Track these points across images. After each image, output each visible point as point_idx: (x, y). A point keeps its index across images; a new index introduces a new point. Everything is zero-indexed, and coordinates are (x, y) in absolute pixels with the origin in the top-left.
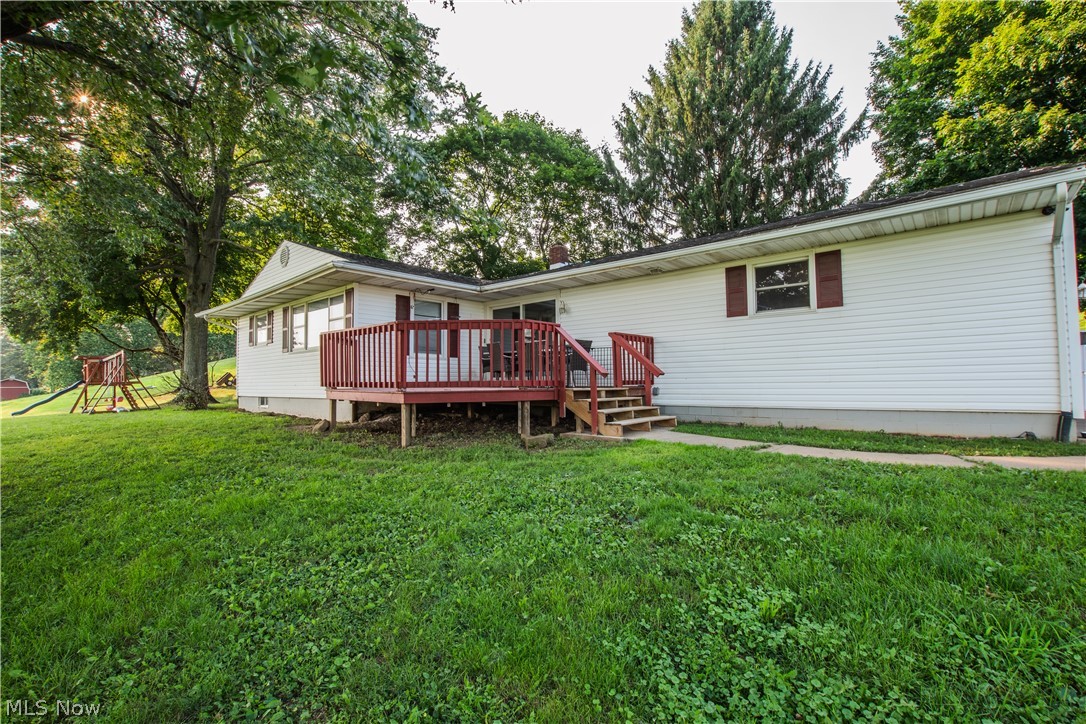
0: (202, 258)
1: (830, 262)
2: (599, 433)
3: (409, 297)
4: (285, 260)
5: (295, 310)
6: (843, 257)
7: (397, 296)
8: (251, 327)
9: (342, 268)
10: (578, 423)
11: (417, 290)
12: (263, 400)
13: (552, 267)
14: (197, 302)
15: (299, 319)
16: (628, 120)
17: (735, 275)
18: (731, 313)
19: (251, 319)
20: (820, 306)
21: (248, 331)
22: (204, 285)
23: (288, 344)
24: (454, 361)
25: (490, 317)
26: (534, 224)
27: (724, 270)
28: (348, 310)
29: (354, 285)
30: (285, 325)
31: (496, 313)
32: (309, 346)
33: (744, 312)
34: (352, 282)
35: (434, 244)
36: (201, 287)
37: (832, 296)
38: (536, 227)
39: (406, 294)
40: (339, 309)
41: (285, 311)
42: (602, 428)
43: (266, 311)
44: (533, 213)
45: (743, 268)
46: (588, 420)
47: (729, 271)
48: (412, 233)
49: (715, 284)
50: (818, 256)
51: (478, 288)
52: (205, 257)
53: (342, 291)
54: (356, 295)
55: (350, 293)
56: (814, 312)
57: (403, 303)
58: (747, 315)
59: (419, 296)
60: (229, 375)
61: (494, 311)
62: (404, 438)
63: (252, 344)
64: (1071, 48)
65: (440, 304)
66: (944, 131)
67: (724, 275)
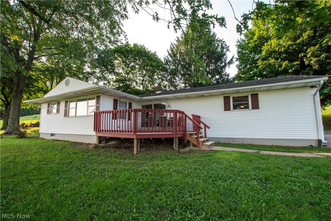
0: (21, 80)
1: (255, 97)
2: (200, 148)
3: (117, 100)
4: (67, 84)
5: (71, 102)
6: (259, 95)
7: (114, 99)
8: (48, 107)
9: (101, 88)
10: (191, 144)
11: (121, 97)
12: (52, 135)
13: (157, 92)
14: (17, 96)
15: (72, 105)
16: (172, 51)
17: (226, 99)
18: (225, 110)
19: (49, 105)
20: (253, 108)
21: (47, 109)
22: (21, 90)
23: (66, 114)
24: (129, 122)
25: (141, 108)
26: (139, 78)
27: (223, 97)
28: (98, 102)
29: (100, 94)
30: (66, 107)
31: (143, 106)
32: (77, 115)
33: (230, 110)
36: (20, 91)
37: (256, 106)
38: (139, 80)
39: (116, 98)
40: (93, 102)
41: (66, 102)
42: (201, 146)
43: (57, 102)
44: (138, 75)
45: (229, 97)
46: (195, 143)
47: (224, 97)
48: (99, 78)
49: (220, 102)
50: (252, 95)
51: (140, 98)
52: (22, 80)
53: (95, 96)
54: (101, 98)
55: (98, 98)
56: (251, 110)
57: (115, 102)
59: (122, 100)
60: (24, 124)
61: (142, 106)
62: (136, 151)
63: (48, 113)
64: (288, 47)
65: (126, 103)
66: (260, 64)
67: (223, 98)
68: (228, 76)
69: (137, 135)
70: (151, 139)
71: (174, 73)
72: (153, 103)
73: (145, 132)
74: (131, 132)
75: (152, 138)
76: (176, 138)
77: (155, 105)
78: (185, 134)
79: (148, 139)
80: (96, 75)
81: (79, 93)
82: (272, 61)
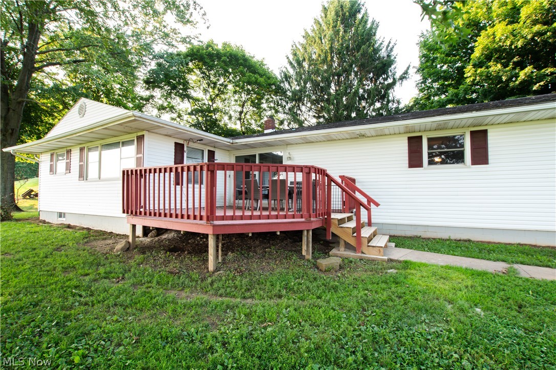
0: (11, 111)
1: (480, 138)
2: (363, 253)
3: (183, 144)
4: (82, 111)
5: (89, 150)
6: (489, 134)
7: (175, 143)
8: (52, 160)
10: (342, 243)
11: (190, 140)
12: (61, 215)
13: (266, 132)
14: (6, 141)
15: (93, 156)
16: (295, 55)
17: (414, 143)
18: (411, 166)
19: (52, 155)
20: (474, 163)
21: (49, 163)
22: (13, 130)
23: (83, 175)
25: (233, 161)
26: (234, 109)
27: (407, 138)
28: (139, 150)
29: (144, 133)
30: (81, 160)
31: (238, 158)
32: (102, 177)
33: (420, 165)
34: (144, 130)
35: (175, 116)
36: (10, 131)
37: (481, 157)
38: (235, 111)
39: (181, 142)
40: (131, 150)
41: (82, 150)
42: (364, 249)
43: (65, 149)
44: (233, 103)
45: (420, 137)
46: (352, 242)
47: (409, 138)
48: (162, 108)
49: (401, 147)
50: (472, 133)
51: (231, 141)
52: (14, 110)
53: (134, 136)
54: (146, 139)
55: (140, 139)
56: (469, 167)
57: (179, 148)
58: (422, 167)
59: (192, 145)
60: (32, 191)
61: (236, 157)
62: (212, 264)
63: (52, 173)
64: (532, 39)
65: (203, 151)
66: (469, 74)
67: (407, 141)
68: (398, 102)
69: (214, 226)
70: (250, 235)
71: (298, 98)
72: (257, 152)
73: (235, 219)
74: (201, 218)
75: (253, 233)
76: (308, 231)
77: (261, 155)
78: (328, 221)
79: (242, 236)
80: (155, 102)
81: (97, 129)
82: (495, 67)
